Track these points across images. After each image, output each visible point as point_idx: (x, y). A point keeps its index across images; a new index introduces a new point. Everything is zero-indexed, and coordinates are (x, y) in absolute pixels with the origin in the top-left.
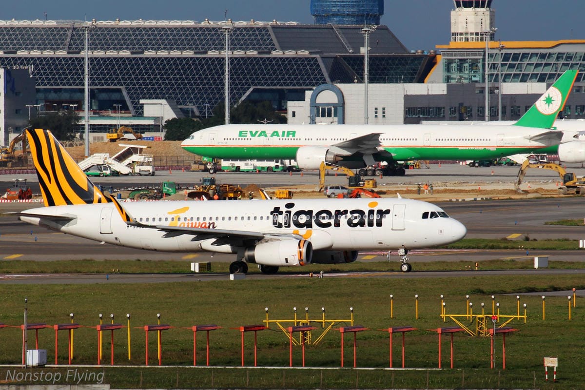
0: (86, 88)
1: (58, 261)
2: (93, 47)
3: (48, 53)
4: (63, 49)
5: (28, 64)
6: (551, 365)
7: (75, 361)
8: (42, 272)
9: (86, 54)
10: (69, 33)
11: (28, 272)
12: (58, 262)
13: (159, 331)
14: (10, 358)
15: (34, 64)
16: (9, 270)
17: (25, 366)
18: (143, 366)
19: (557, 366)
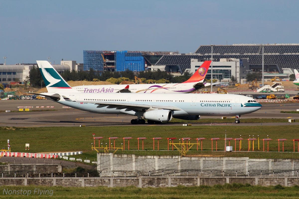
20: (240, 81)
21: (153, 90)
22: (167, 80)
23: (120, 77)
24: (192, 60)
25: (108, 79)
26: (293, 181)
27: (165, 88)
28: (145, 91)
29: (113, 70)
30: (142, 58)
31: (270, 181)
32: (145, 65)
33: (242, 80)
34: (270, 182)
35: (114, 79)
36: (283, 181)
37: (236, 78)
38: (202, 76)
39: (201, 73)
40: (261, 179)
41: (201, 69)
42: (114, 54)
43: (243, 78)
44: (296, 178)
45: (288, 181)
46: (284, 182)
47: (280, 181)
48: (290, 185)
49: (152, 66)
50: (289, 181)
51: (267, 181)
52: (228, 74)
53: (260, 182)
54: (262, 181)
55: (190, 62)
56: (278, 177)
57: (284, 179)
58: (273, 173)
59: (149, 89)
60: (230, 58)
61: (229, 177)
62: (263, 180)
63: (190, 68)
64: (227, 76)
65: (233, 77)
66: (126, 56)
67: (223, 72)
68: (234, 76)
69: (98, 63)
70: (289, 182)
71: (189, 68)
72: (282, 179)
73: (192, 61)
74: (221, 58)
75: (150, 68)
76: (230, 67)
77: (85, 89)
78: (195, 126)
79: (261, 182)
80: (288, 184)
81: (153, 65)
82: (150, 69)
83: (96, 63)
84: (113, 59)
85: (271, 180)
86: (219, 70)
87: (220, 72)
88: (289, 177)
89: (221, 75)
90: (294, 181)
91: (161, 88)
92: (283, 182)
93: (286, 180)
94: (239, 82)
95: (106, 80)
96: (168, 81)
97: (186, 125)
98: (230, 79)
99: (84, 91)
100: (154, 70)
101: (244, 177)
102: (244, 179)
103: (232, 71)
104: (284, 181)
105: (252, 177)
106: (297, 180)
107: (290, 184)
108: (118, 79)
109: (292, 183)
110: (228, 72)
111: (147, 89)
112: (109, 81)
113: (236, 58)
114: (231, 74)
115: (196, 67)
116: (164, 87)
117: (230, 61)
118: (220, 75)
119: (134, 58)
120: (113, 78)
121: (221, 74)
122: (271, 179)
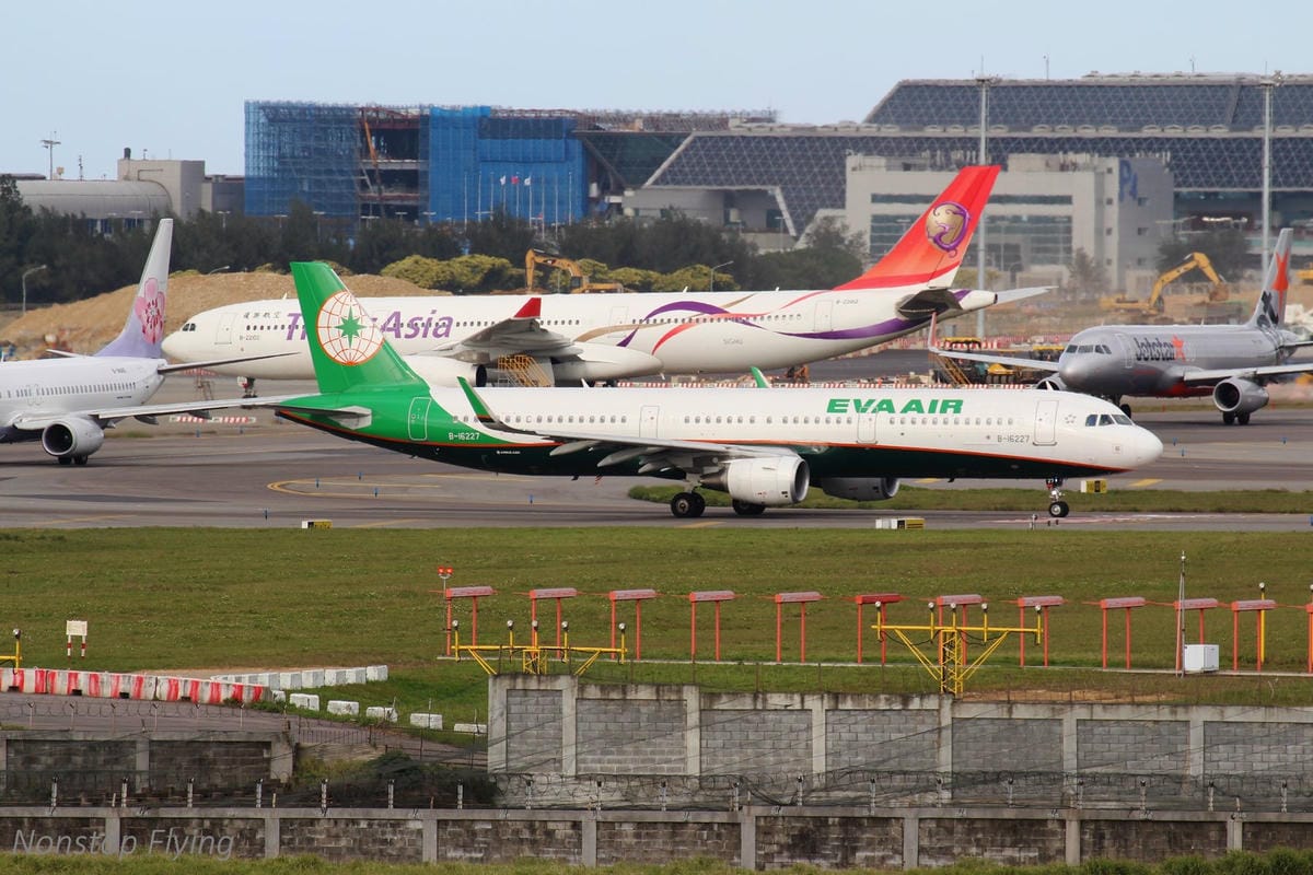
0: (1266, 190)
1: (1222, 492)
2: (1277, 121)
3: (1196, 132)
4: (1222, 122)
5: (1160, 150)
7: (1267, 665)
8: (1195, 511)
9: (1266, 132)
10: (1233, 95)
11: (1171, 511)
12: (1223, 494)
14: (1156, 658)
15: (1170, 149)
16: (1138, 507)
17: (1180, 672)
20: (1121, 279)
21: (673, 326)
22: (724, 270)
23: (459, 254)
24: (852, 160)
25: (393, 261)
27: (737, 319)
28: (628, 333)
29: (413, 213)
30: (576, 146)
32: (586, 190)
33: (1132, 275)
35: (429, 261)
37: (1099, 264)
38: (948, 250)
39: (941, 235)
41: (942, 210)
42: (420, 127)
43: (1140, 262)
49: (629, 193)
52: (1055, 241)
55: (843, 173)
59: (651, 319)
60: (1065, 152)
61: (1243, 816)
63: (843, 206)
64: (1046, 250)
65: (1082, 257)
66: (482, 136)
67: (1024, 231)
68: (1090, 251)
69: (329, 172)
71: (833, 206)
73: (854, 169)
74: (1012, 152)
75: (619, 205)
76: (1066, 200)
77: (295, 321)
78: (945, 532)
81: (634, 189)
82: (619, 208)
83: (318, 172)
84: (412, 154)
86: (1002, 218)
87: (1009, 230)
89: (1016, 248)
91: (715, 316)
94: (1114, 285)
95: (383, 271)
96: (726, 277)
97: (894, 524)
98: (1062, 270)
99: (286, 330)
100: (641, 213)
103: (1075, 226)
108: (448, 265)
110: (1053, 232)
111: (637, 322)
112: (400, 272)
113: (1099, 152)
114: (1069, 240)
115: (876, 199)
116: (732, 310)
117: (1063, 168)
118: (1007, 247)
119: (530, 145)
120: (424, 260)
121: (1015, 239)
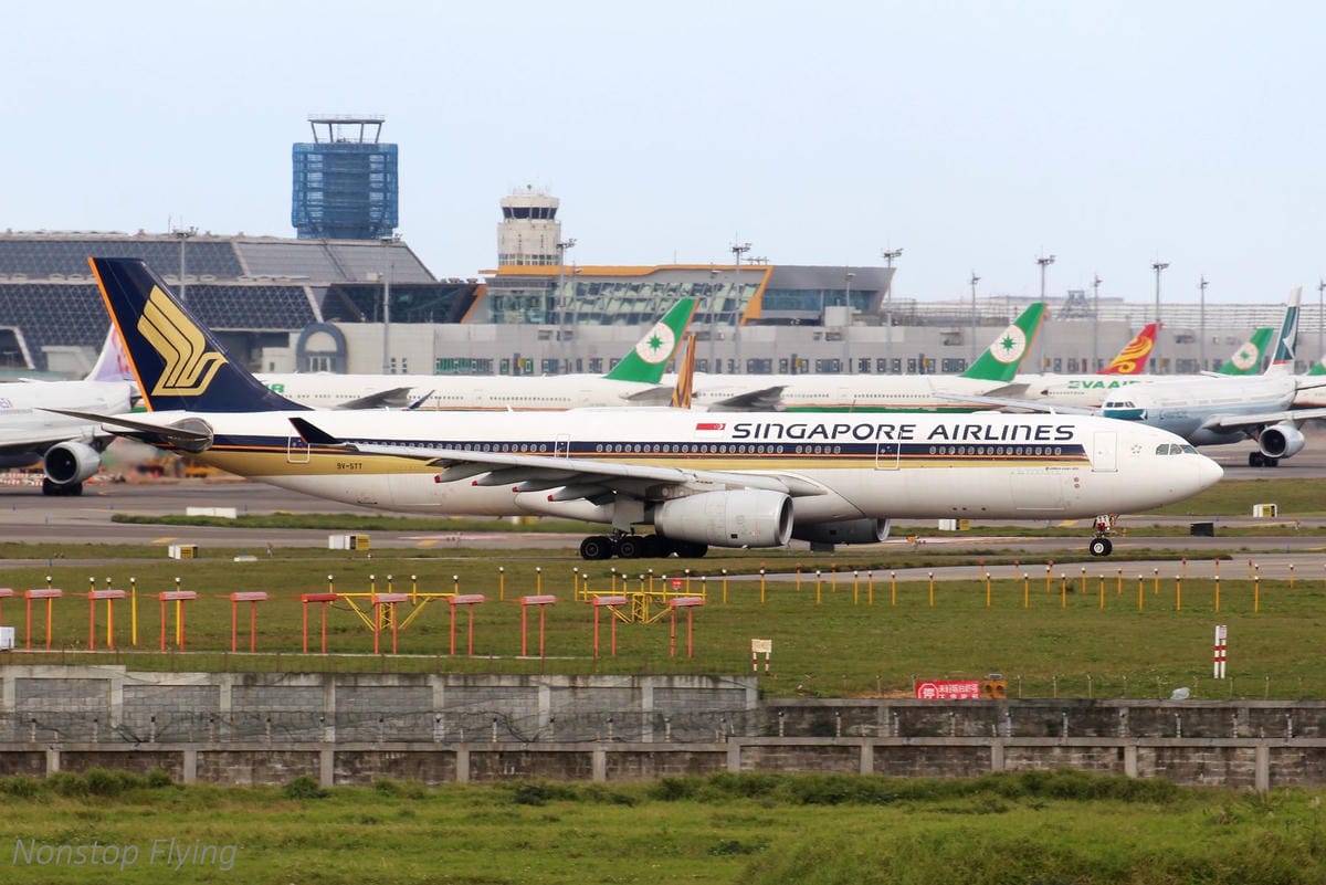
6: (761, 650)
13: (178, 602)
18: (157, 652)
19: (770, 651)
26: (358, 766)
31: (254, 763)
34: (253, 770)
36: (312, 763)
40: (212, 757)
44: (373, 748)
45: (335, 766)
46: (319, 769)
47: (300, 766)
48: (343, 782)
50: (339, 763)
51: (239, 763)
53: (207, 771)
54: (216, 763)
56: (288, 747)
57: (318, 757)
58: (268, 726)
61: (61, 746)
62: (222, 761)
70: (340, 771)
72: (308, 757)
79: (212, 767)
80: (336, 777)
85: (258, 761)
88: (342, 748)
90: (361, 763)
92: (312, 770)
93: (327, 760)
101: (132, 747)
102: (131, 758)
104: (317, 766)
105: (166, 748)
106: (376, 760)
107: (345, 777)
109: (355, 771)
122: (259, 757)
